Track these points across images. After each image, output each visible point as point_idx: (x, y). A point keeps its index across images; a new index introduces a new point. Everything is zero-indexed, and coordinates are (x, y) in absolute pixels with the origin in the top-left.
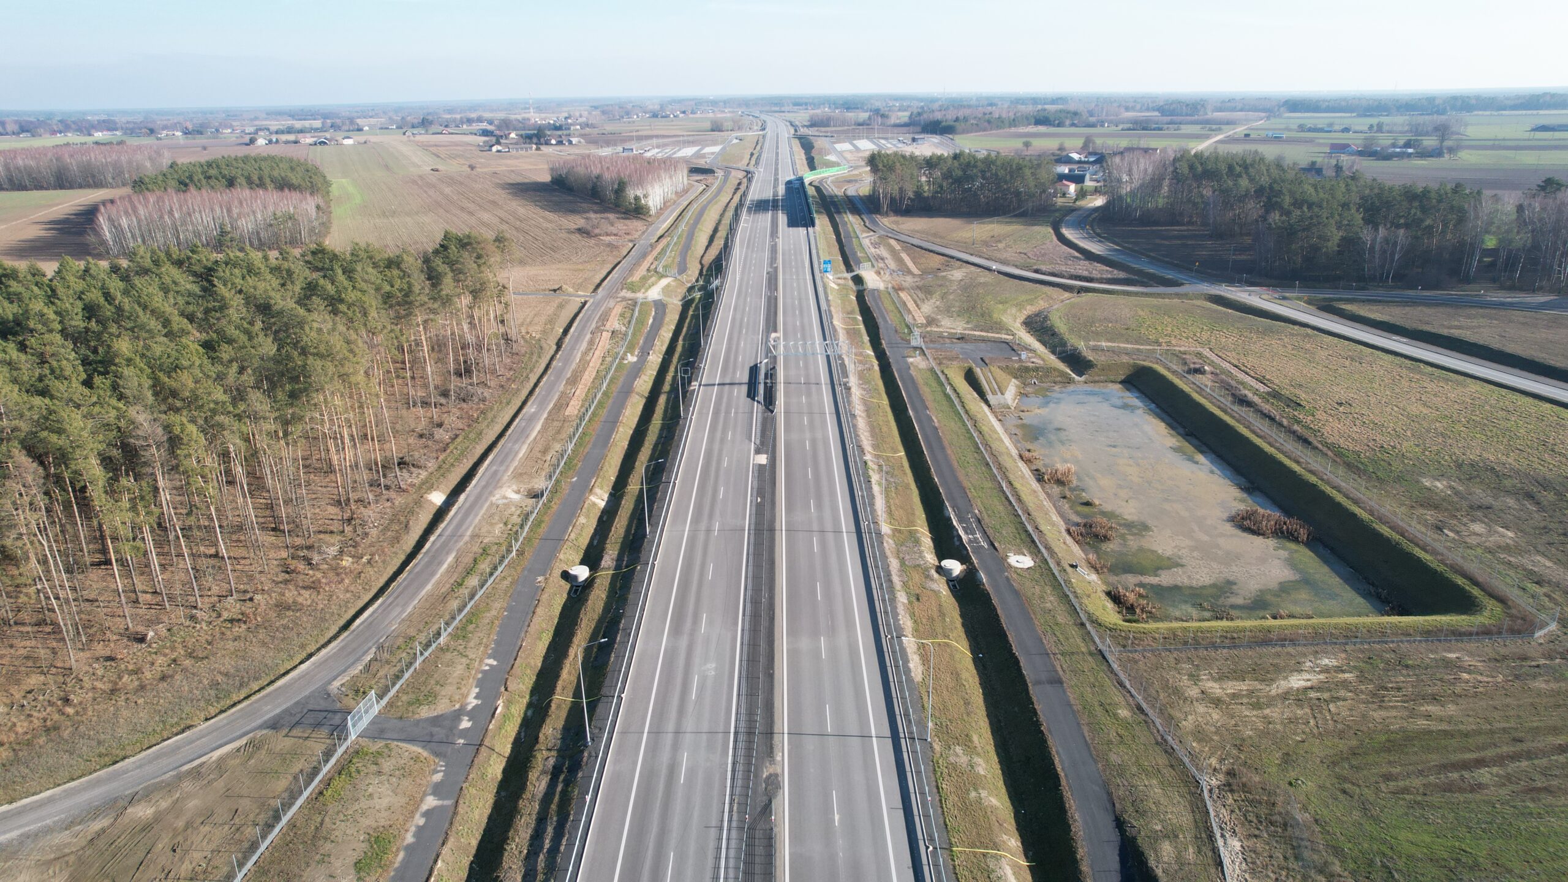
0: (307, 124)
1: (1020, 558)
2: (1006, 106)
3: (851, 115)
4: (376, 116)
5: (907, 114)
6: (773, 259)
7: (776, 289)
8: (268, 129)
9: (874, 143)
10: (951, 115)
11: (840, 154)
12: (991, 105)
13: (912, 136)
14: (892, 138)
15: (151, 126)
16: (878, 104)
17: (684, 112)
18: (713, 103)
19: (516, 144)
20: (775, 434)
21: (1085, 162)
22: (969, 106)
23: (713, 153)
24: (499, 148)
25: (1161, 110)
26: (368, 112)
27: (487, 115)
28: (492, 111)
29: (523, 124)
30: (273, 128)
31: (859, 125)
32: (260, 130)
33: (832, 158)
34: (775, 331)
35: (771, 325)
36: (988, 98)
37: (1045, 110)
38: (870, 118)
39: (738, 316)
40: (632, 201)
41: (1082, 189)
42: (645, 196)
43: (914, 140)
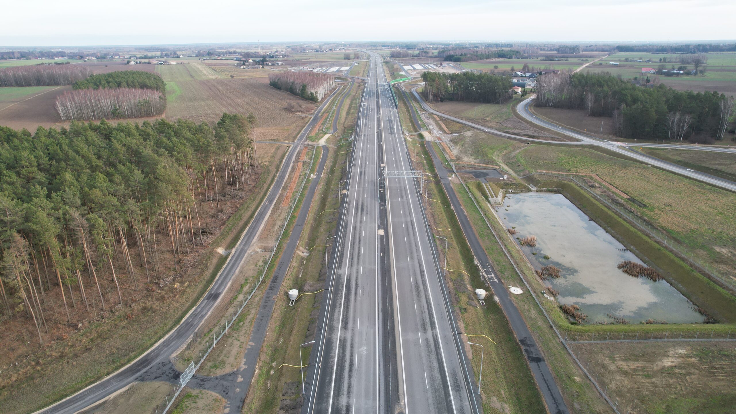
0: (153, 54)
1: (516, 289)
2: (483, 48)
3: (410, 52)
4: (186, 50)
5: (437, 51)
6: (379, 125)
7: (382, 141)
8: (136, 57)
9: (423, 66)
10: (458, 53)
11: (406, 71)
12: (477, 47)
13: (440, 63)
14: (431, 64)
15: (81, 55)
16: (422, 46)
17: (331, 50)
18: (345, 45)
19: (253, 65)
20: (387, 218)
21: (524, 76)
22: (466, 48)
23: (346, 70)
24: (245, 67)
25: (558, 50)
26: (183, 48)
27: (238, 50)
28: (240, 48)
29: (256, 55)
30: (138, 56)
31: (415, 56)
32: (132, 57)
33: (403, 73)
34: (383, 163)
35: (381, 160)
36: (474, 44)
37: (503, 50)
38: (419, 53)
39: (364, 155)
40: (310, 95)
41: (524, 90)
42: (316, 93)
43: (441, 64)
